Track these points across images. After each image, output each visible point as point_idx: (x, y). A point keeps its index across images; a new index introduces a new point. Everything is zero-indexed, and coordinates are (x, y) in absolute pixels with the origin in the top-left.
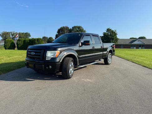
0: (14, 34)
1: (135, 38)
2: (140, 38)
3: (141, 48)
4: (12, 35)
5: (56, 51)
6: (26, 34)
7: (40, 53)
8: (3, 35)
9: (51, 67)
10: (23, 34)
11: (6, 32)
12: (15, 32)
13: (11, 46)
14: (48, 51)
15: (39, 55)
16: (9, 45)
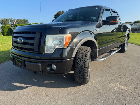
0: (12, 21)
1: (130, 22)
2: (135, 22)
3: (137, 32)
4: (11, 22)
5: (65, 36)
6: (24, 20)
7: (33, 39)
8: (2, 22)
9: (55, 67)
10: (21, 20)
11: (5, 19)
12: (14, 19)
13: (8, 32)
14: (48, 36)
15: (32, 44)
16: (7, 31)
